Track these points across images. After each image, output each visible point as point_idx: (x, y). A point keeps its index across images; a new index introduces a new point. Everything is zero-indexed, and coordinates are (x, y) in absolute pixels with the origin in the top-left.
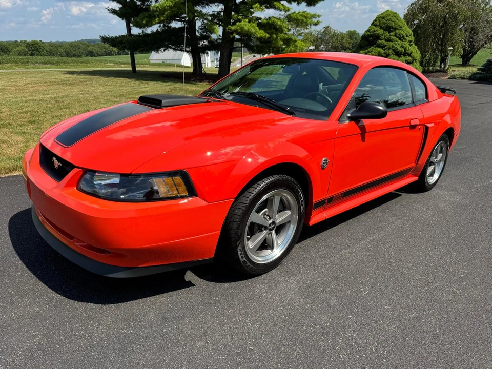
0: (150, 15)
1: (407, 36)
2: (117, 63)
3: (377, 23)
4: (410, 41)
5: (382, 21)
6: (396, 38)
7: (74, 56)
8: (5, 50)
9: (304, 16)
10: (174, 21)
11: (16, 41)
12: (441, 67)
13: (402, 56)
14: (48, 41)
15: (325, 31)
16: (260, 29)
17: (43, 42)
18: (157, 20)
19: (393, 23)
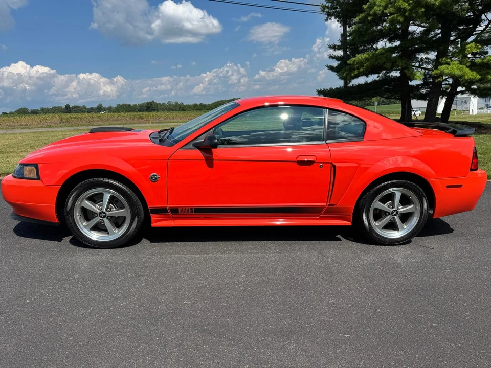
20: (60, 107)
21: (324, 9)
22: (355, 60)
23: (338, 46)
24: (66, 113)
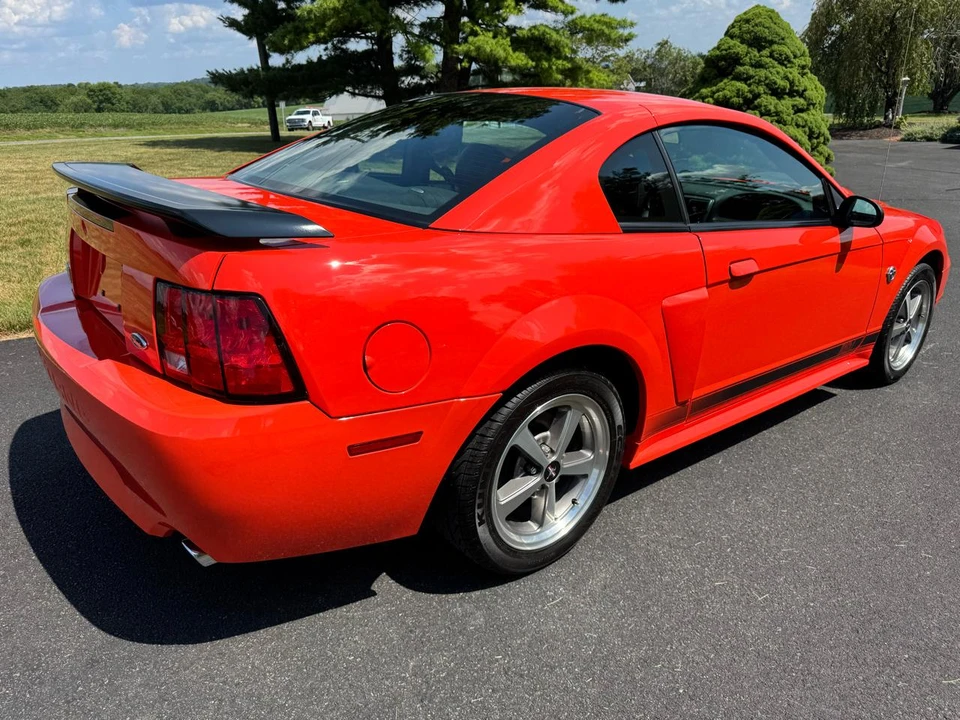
0: (296, 28)
1: (795, 57)
2: (256, 123)
3: (736, 31)
4: (803, 67)
5: (746, 27)
6: (774, 62)
7: (180, 110)
8: (49, 103)
9: (605, 23)
10: (352, 39)
11: (70, 85)
12: (886, 117)
13: (786, 96)
14: (130, 83)
15: (659, 51)
16: (514, 50)
17: (120, 86)
18: (311, 37)
19: (766, 30)
22: (311, 10)
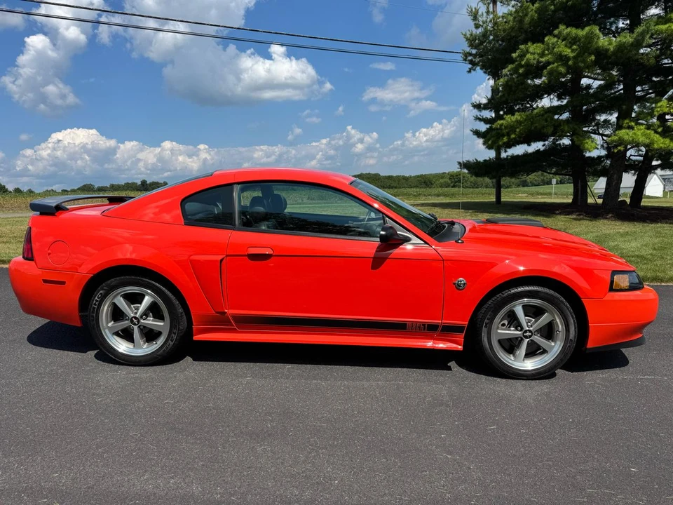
20: (134, 183)
21: (466, 57)
22: (503, 124)
23: (484, 105)
24: (141, 191)
